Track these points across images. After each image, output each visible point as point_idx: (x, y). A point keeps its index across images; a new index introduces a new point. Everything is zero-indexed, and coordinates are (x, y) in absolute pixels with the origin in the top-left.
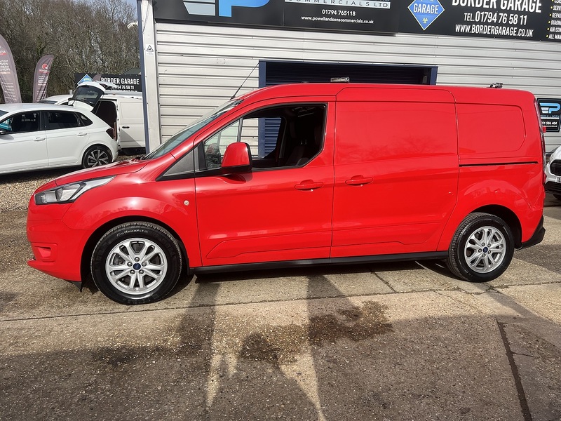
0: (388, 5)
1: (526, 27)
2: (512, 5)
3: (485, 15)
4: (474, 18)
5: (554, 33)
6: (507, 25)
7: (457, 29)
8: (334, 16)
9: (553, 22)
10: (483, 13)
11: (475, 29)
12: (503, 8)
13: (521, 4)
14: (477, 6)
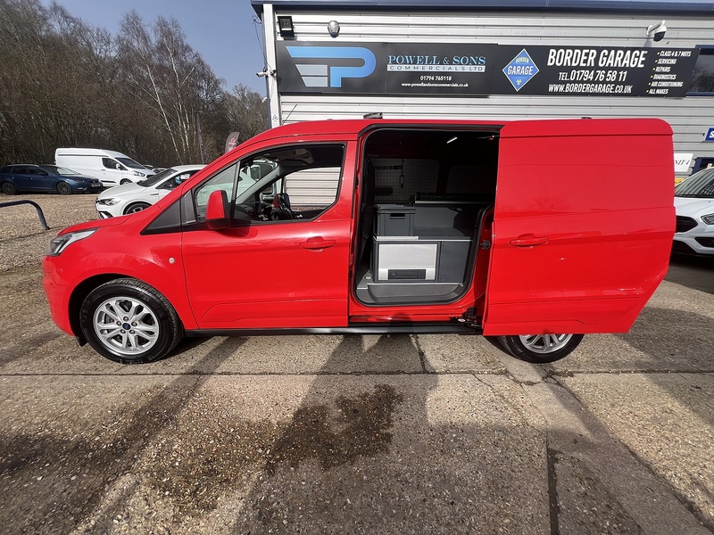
0: (482, 69)
1: (624, 84)
2: (612, 62)
3: (581, 73)
4: (569, 77)
5: (656, 88)
6: (604, 82)
7: (551, 89)
8: (431, 82)
9: (656, 77)
10: (578, 72)
11: (569, 88)
12: (600, 65)
13: (622, 60)
14: (574, 64)
